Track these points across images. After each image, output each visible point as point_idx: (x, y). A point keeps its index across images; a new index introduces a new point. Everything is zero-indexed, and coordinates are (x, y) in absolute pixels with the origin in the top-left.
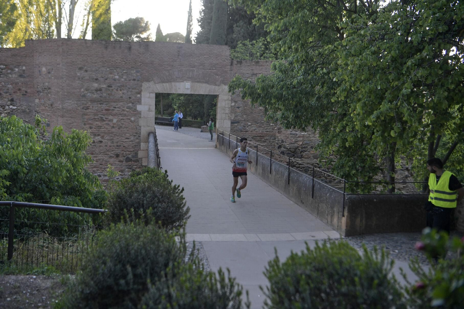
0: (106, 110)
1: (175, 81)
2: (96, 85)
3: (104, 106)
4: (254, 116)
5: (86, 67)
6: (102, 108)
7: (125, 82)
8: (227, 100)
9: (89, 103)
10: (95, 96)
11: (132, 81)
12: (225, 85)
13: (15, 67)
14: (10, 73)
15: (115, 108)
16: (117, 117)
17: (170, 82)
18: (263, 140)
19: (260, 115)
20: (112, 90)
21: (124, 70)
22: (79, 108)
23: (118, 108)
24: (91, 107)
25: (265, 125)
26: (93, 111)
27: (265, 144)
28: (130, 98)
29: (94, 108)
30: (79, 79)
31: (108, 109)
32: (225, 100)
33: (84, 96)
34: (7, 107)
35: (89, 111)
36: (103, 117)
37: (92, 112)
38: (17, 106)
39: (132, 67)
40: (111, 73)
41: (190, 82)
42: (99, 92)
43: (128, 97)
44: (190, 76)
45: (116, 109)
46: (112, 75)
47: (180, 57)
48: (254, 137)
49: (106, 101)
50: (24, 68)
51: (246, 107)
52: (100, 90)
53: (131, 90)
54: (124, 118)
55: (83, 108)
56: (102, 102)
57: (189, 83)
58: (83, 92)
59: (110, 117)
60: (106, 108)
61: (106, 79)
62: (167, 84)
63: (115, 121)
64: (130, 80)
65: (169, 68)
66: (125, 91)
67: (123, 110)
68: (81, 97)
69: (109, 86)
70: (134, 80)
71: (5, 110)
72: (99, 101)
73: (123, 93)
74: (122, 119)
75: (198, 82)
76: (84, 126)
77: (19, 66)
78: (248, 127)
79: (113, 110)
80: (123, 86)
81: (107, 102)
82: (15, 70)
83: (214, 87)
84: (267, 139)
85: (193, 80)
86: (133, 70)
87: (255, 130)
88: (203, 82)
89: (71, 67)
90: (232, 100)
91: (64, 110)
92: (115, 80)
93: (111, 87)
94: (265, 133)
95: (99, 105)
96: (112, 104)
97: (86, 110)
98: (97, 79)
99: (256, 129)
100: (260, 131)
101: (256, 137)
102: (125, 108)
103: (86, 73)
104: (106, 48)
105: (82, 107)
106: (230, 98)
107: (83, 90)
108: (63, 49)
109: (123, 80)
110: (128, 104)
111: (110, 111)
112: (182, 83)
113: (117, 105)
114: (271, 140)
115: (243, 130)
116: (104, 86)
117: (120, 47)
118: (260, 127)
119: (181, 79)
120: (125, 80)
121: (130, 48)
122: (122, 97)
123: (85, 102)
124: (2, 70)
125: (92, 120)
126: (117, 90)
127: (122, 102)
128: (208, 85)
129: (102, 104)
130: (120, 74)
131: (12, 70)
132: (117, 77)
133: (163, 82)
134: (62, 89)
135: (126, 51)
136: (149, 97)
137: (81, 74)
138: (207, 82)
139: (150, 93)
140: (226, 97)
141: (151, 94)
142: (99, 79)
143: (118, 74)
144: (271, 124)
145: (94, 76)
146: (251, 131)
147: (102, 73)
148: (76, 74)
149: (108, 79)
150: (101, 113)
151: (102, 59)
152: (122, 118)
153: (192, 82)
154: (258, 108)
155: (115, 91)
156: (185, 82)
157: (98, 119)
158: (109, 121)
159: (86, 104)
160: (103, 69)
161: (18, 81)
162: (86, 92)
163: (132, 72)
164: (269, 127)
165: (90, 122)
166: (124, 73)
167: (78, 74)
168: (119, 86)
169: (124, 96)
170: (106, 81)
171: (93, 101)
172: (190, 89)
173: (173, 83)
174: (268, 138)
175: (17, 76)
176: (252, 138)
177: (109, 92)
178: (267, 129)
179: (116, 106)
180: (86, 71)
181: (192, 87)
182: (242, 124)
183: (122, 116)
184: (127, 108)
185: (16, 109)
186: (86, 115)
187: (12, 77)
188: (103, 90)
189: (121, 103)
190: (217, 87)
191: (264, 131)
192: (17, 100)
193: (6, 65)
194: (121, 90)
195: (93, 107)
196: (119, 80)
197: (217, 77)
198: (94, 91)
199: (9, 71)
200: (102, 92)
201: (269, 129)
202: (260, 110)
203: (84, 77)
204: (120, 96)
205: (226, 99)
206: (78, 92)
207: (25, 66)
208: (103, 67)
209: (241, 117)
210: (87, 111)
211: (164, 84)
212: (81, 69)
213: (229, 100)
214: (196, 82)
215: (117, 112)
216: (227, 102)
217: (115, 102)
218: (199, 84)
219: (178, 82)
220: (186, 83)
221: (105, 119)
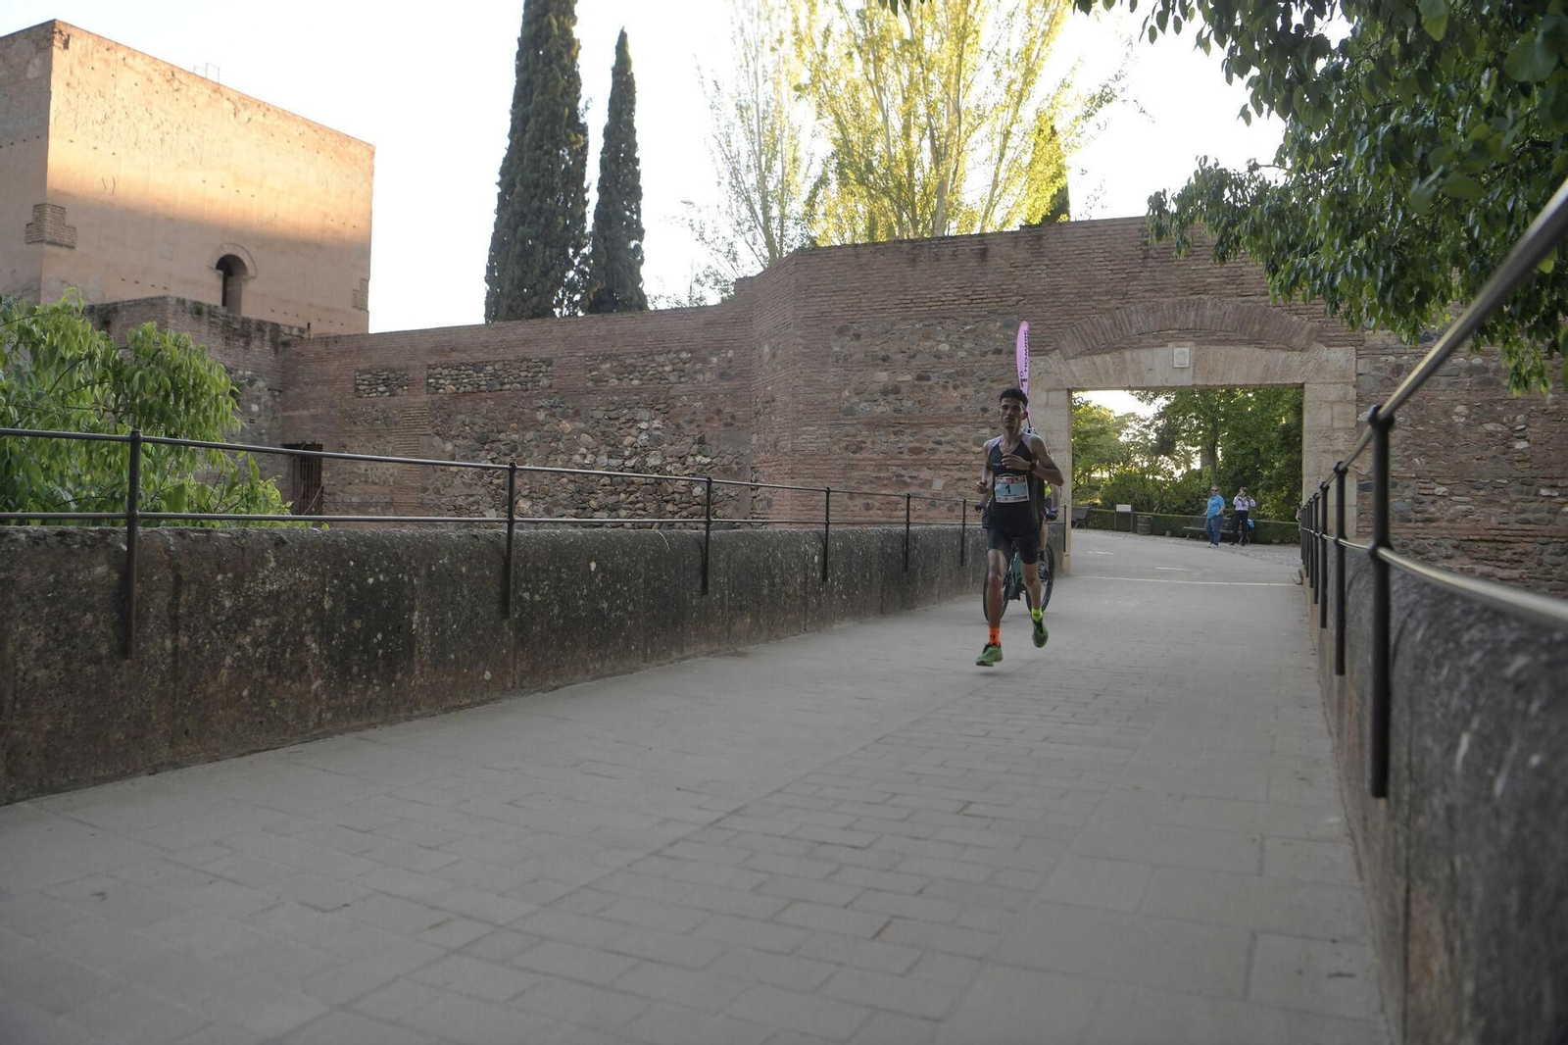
0: (913, 451)
1: (1135, 344)
2: (883, 376)
3: (907, 440)
4: (1463, 458)
5: (855, 326)
6: (900, 445)
7: (971, 359)
8: (1344, 400)
9: (865, 433)
10: (880, 409)
11: (990, 357)
12: (1328, 346)
13: (711, 354)
14: (700, 371)
15: (939, 443)
16: (945, 472)
17: (1117, 349)
18: (1508, 554)
19: (1489, 453)
20: (931, 388)
21: (966, 324)
22: (836, 448)
23: (948, 443)
24: (869, 444)
25: (1514, 497)
26: (874, 456)
27: (1515, 573)
28: (984, 410)
29: (877, 447)
30: (837, 361)
31: (917, 448)
32: (1334, 402)
33: (850, 412)
34: (690, 459)
35: (865, 454)
36: (903, 472)
37: (871, 460)
38: (713, 455)
39: (993, 312)
40: (927, 338)
41: (1190, 344)
42: (891, 397)
43: (979, 406)
44: (1191, 326)
45: (943, 448)
46: (928, 344)
47: (1151, 263)
48: (1464, 545)
49: (911, 425)
50: (731, 354)
51: (1423, 424)
52: (896, 390)
53: (987, 383)
54: (966, 475)
55: (846, 448)
56: (900, 428)
57: (1187, 350)
58: (847, 399)
59: (925, 474)
60: (911, 445)
61: (914, 357)
62: (1108, 357)
63: (938, 485)
64: (984, 354)
65: (1113, 303)
66: (970, 390)
67: (964, 451)
68: (841, 415)
69: (920, 378)
70: (998, 352)
71: (686, 468)
72: (894, 425)
73: (963, 397)
74: (959, 480)
75: (1220, 342)
76: (849, 502)
77: (720, 349)
78: (1434, 502)
79: (933, 451)
80: (963, 374)
81: (916, 425)
82: (711, 363)
83: (1283, 355)
84: (1525, 554)
85: (1202, 336)
86: (996, 321)
87: (1465, 514)
88: (1241, 342)
89: (816, 329)
90: (1359, 399)
91: (797, 455)
92: (938, 356)
93: (928, 379)
94: (1518, 526)
95: (893, 438)
96: (930, 431)
97: (854, 452)
98: (885, 359)
99: (1472, 512)
100: (1493, 516)
101: (1474, 546)
102: (970, 444)
103: (856, 344)
104: (913, 261)
105: (843, 445)
106: (1352, 393)
107: (847, 393)
108: (797, 280)
109: (961, 354)
110: (978, 429)
111: (924, 455)
112: (1161, 352)
113: (945, 434)
114: (1547, 558)
115: (1413, 516)
116: (908, 378)
117: (954, 255)
118: (1490, 502)
119: (1155, 337)
120: (970, 353)
121: (983, 254)
122: (959, 409)
123: (853, 431)
124: (685, 363)
125: (872, 482)
126: (945, 388)
127: (958, 423)
128: (1258, 352)
129: (901, 432)
130: (954, 337)
131: (705, 361)
132: (945, 347)
133: (1093, 351)
134: (793, 396)
135: (973, 263)
136: (1047, 404)
137: (843, 347)
138: (1257, 341)
139: (1049, 391)
140: (1333, 392)
141: (1054, 395)
142: (894, 357)
143: (948, 336)
144: (1544, 492)
145: (877, 349)
146: (1451, 521)
147: (902, 339)
148: (830, 347)
149: (918, 356)
150: (897, 462)
151: (901, 297)
152: (959, 475)
153: (1197, 344)
154: (1480, 429)
155: (940, 391)
156: (1170, 345)
157: (889, 479)
158: (922, 485)
159: (855, 436)
160: (903, 326)
161: (717, 388)
162: (855, 399)
163: (991, 326)
164: (1534, 505)
165: (865, 489)
166: (966, 332)
167: (836, 349)
168: (949, 376)
169: (966, 406)
170: (914, 362)
171: (874, 425)
172: (1191, 368)
173: (1128, 354)
174: (1529, 547)
175: (715, 377)
176: (1456, 547)
177: (920, 396)
178: (1523, 511)
179: (943, 439)
180: (857, 336)
181: (1196, 361)
182: (1408, 493)
183: (959, 470)
184: (975, 444)
185: (709, 464)
186: (852, 467)
187: (704, 380)
188: (904, 389)
189: (957, 430)
190: (1295, 357)
191: (1513, 518)
192: (712, 439)
193: (691, 351)
194: (956, 387)
195: (873, 443)
196: (951, 356)
197: (1295, 318)
198: (877, 396)
199: (698, 366)
200: (900, 397)
201: (1537, 511)
202: (1490, 434)
203: (851, 356)
204: (953, 406)
205: (1332, 397)
206: (834, 400)
207: (734, 348)
208: (904, 319)
209: (1402, 464)
210: (858, 456)
211: (1097, 359)
212: (841, 332)
213: (1349, 402)
214: (1211, 343)
215: (943, 457)
216: (1337, 408)
217: (938, 425)
218: (1224, 349)
219: (1147, 347)
220: (1177, 351)
221: (909, 480)
